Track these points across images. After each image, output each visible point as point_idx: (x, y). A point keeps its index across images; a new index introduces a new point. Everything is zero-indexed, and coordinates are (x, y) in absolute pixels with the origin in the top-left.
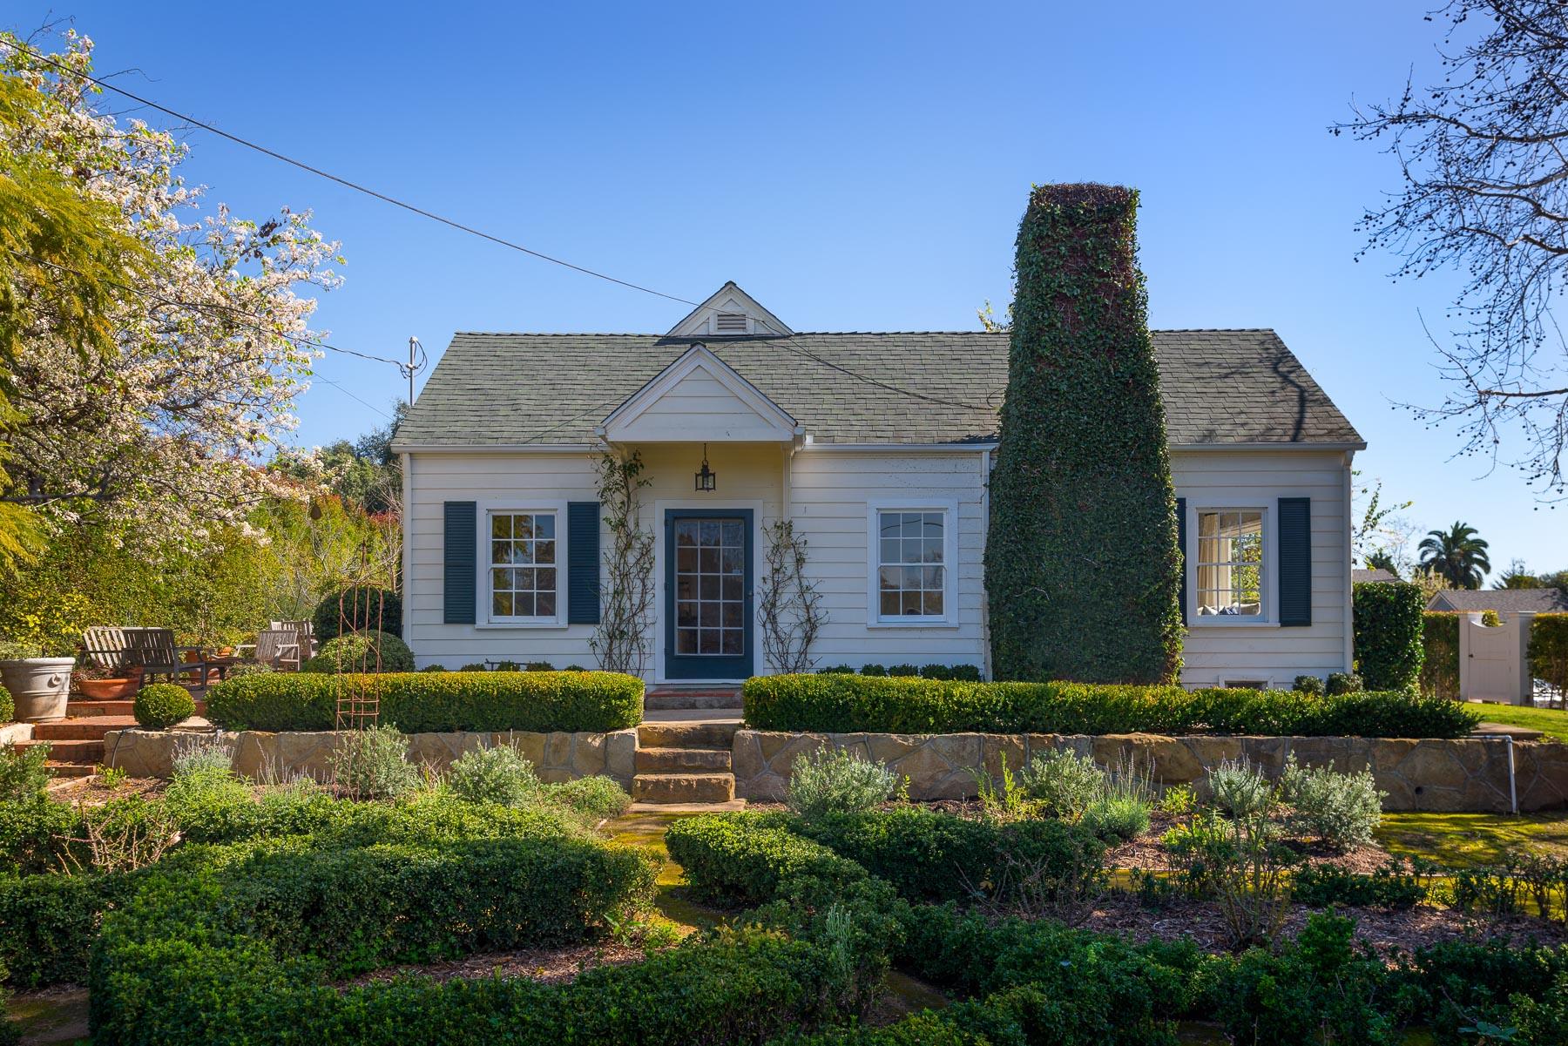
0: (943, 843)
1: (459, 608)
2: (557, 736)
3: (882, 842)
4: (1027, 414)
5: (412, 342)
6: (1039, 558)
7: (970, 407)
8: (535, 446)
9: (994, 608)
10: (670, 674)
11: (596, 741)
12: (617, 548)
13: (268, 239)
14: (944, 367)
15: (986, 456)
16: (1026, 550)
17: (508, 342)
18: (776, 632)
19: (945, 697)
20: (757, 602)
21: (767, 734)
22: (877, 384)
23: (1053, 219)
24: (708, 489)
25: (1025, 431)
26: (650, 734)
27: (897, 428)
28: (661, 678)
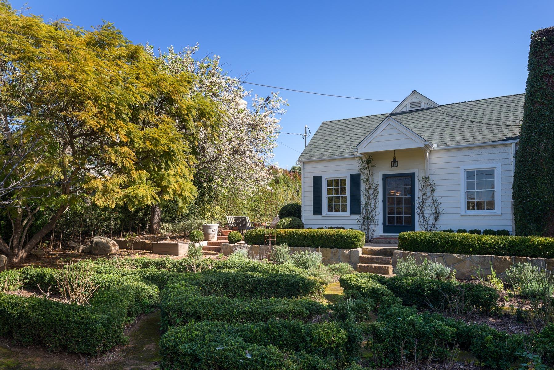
0: (430, 289)
1: (317, 210)
2: (335, 250)
3: (408, 287)
4: (529, 126)
5: (305, 127)
6: (536, 186)
7: (510, 126)
8: (340, 156)
9: (516, 206)
10: (384, 231)
11: (347, 252)
12: (366, 189)
13: (267, 102)
14: (502, 110)
15: (514, 145)
16: (528, 182)
17: (338, 123)
18: (423, 217)
19: (478, 241)
20: (416, 206)
21: (405, 252)
22: (470, 121)
23: (542, 44)
24: (396, 167)
25: (528, 133)
26: (365, 250)
27: (474, 137)
28: (381, 233)
